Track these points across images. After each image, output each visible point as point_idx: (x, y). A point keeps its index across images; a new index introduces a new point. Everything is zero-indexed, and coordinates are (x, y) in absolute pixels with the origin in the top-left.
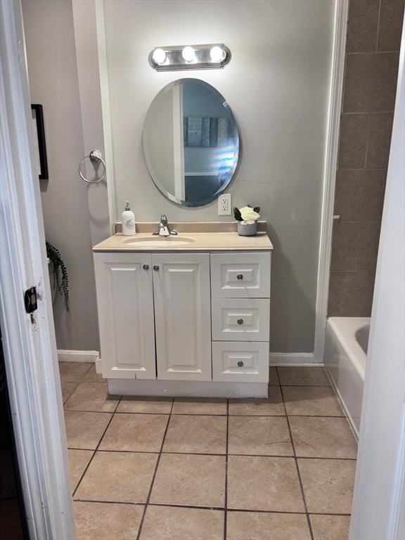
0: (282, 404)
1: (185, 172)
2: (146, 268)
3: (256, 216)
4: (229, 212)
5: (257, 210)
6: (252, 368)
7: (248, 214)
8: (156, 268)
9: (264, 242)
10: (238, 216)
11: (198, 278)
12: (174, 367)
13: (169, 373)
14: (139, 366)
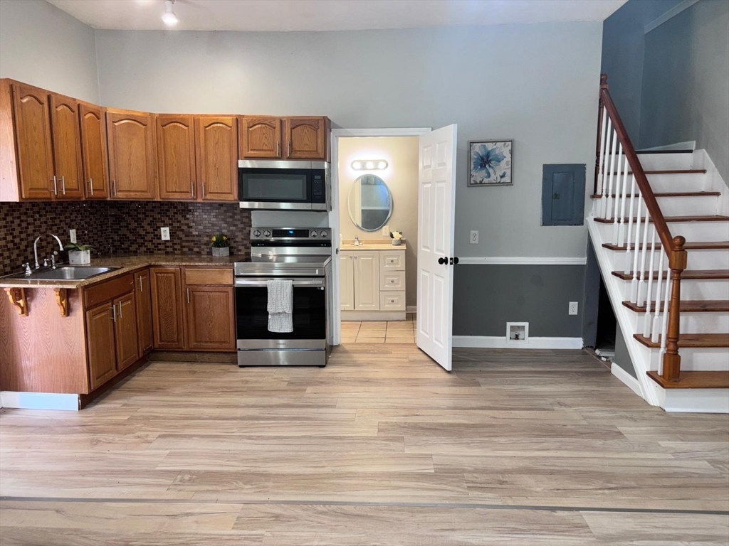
0: (411, 322)
1: (362, 205)
2: (351, 257)
3: (400, 236)
4: (388, 234)
5: (401, 233)
6: (397, 304)
7: (397, 236)
8: (356, 258)
9: (404, 247)
10: (392, 236)
11: (374, 262)
12: (363, 304)
13: (359, 307)
14: (346, 304)
